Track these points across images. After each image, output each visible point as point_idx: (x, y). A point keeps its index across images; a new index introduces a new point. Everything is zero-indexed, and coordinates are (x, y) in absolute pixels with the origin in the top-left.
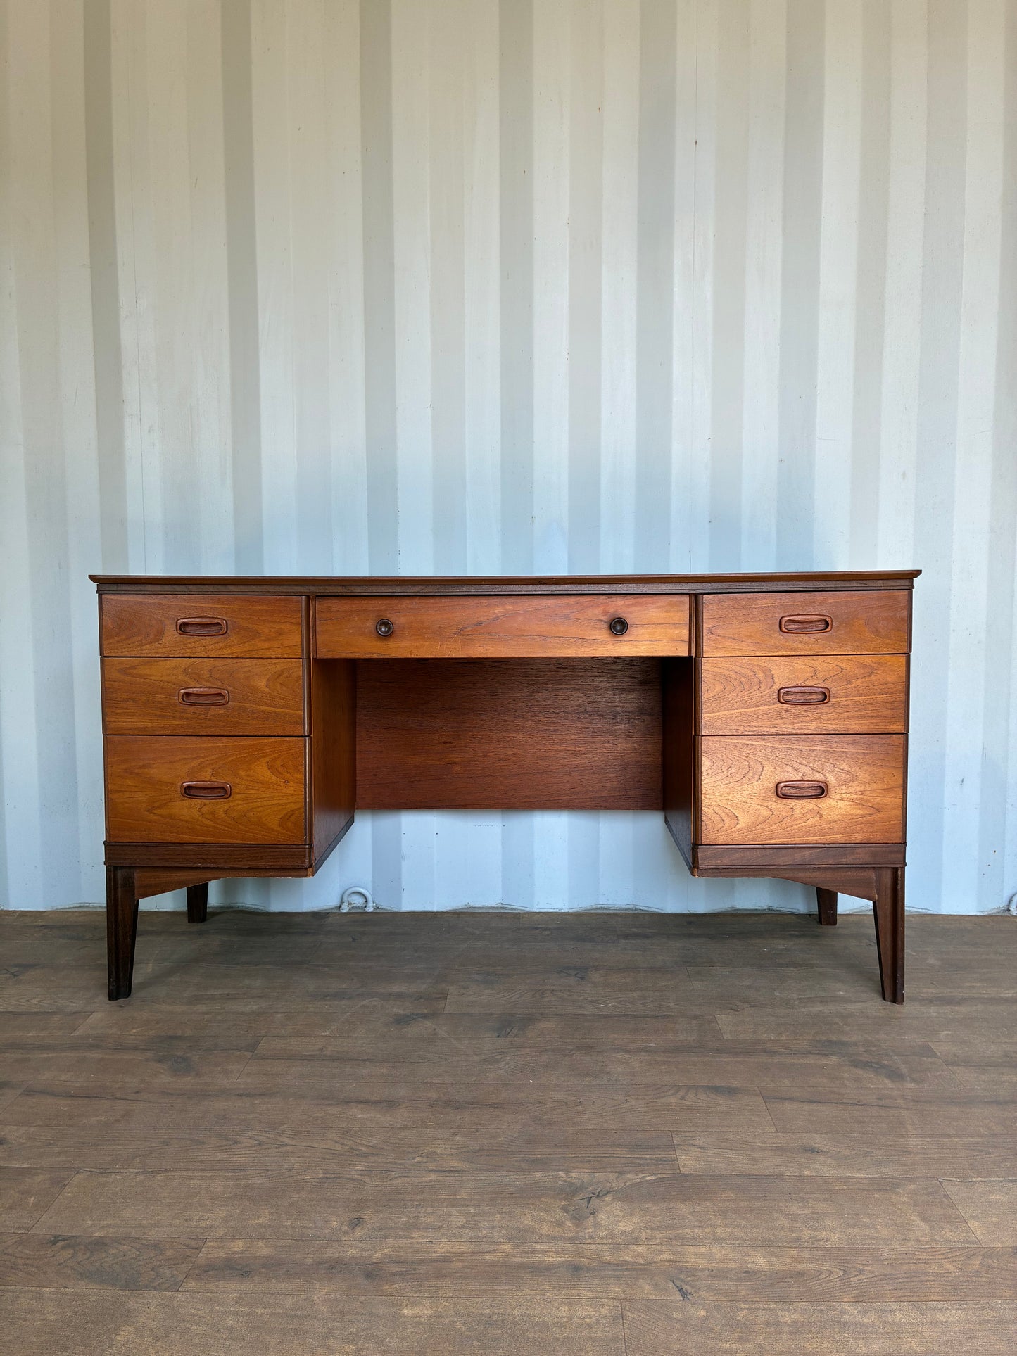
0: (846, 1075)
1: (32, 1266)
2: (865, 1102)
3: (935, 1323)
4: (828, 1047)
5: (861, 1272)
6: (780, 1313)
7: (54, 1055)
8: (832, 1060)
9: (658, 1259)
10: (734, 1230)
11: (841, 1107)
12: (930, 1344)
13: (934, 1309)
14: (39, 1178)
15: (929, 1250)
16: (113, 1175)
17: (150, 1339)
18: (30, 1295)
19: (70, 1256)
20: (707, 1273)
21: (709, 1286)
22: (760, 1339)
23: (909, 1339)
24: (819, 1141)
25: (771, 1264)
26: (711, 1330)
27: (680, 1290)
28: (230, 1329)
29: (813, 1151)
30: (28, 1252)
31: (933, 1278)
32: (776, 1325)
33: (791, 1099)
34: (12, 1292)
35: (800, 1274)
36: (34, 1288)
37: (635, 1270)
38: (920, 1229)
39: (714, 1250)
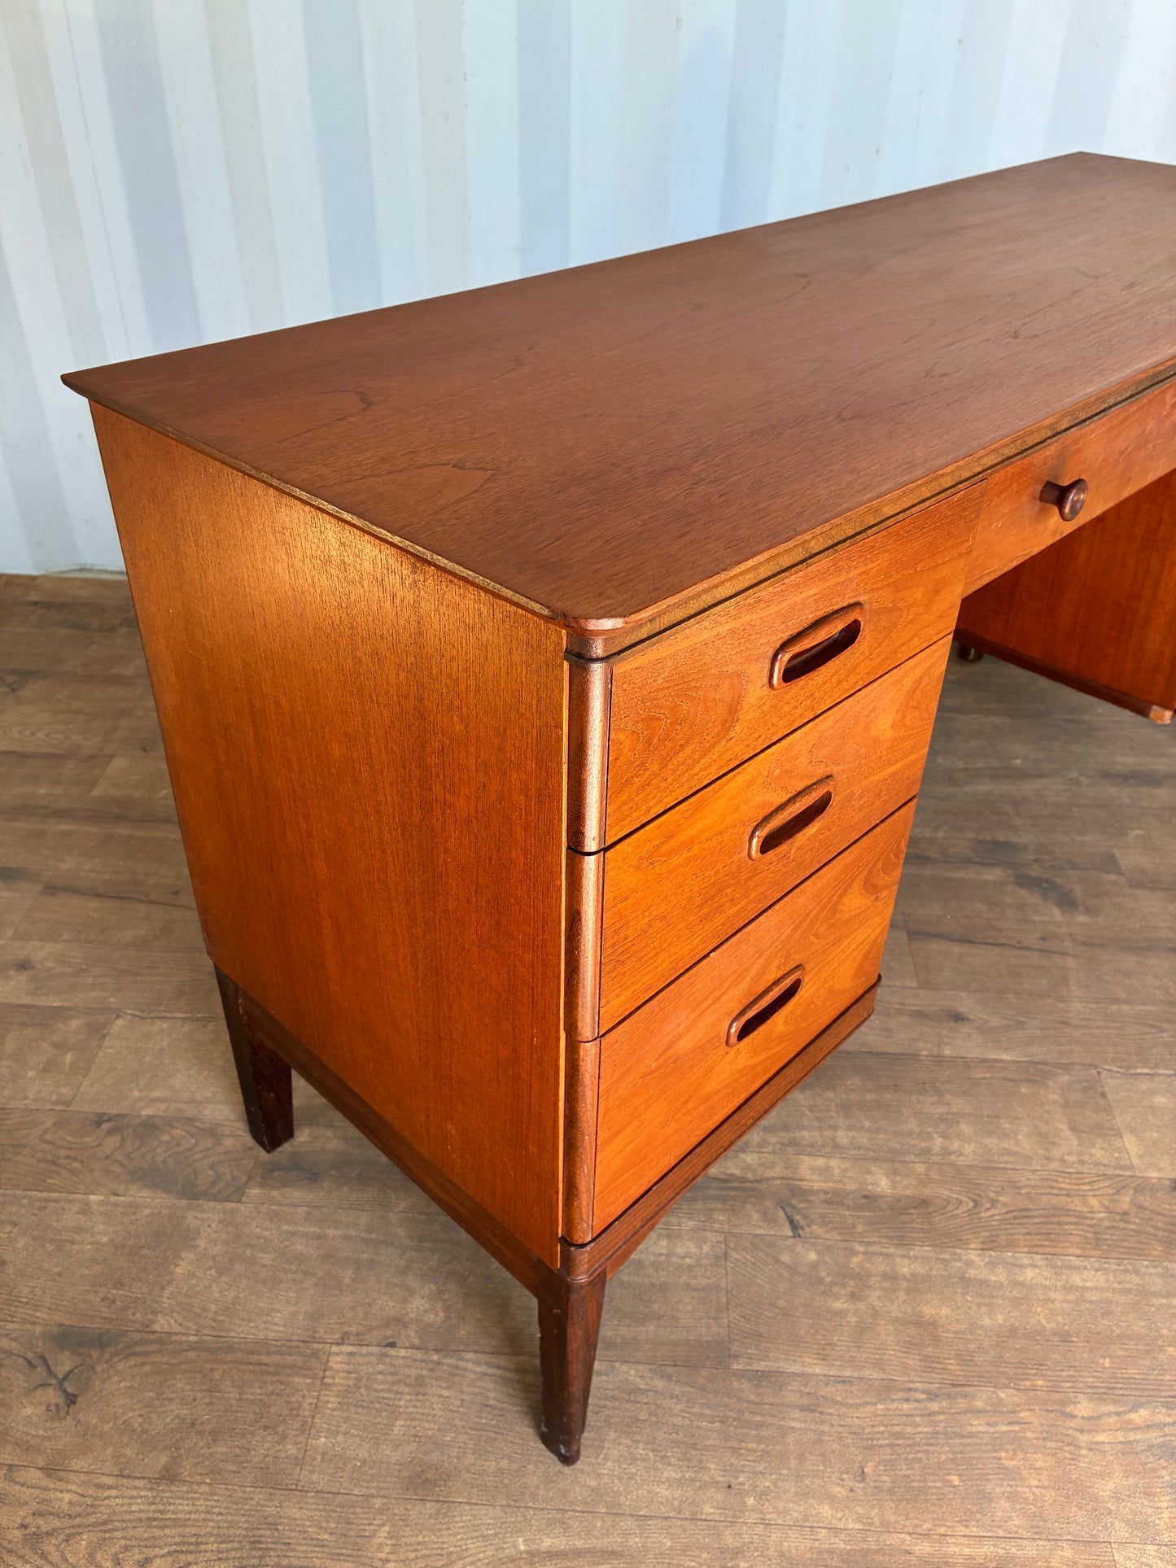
0: (1008, 900)
1: (76, 1159)
2: (1026, 943)
3: (1069, 1288)
4: (994, 852)
5: (994, 1202)
6: (899, 1260)
7: (75, 827)
8: (993, 875)
9: (769, 1174)
10: (856, 1135)
11: (997, 950)
12: (1060, 1319)
13: (1070, 1267)
14: (74, 1024)
15: (1074, 1176)
16: (158, 1022)
17: (213, 1272)
18: (76, 1208)
19: (118, 1144)
20: (822, 1197)
21: (823, 1216)
22: (874, 1297)
23: (1039, 1309)
24: (965, 1003)
25: (893, 1186)
26: (820, 1281)
27: (791, 1221)
28: (300, 1258)
29: (958, 1018)
30: (69, 1138)
31: (1074, 1220)
32: (892, 1277)
33: (940, 936)
34: (56, 1201)
35: (924, 1203)
36: (80, 1196)
37: (743, 1189)
38: (1068, 1143)
39: (833, 1163)
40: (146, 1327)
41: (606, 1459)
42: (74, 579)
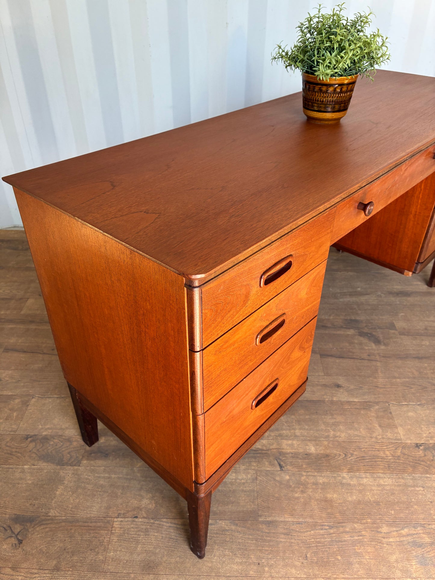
0: (356, 341)
1: (19, 452)
2: (363, 357)
3: (379, 485)
4: (351, 323)
5: (352, 454)
6: (318, 478)
7: (15, 326)
8: (351, 332)
9: (271, 447)
10: (303, 431)
11: (352, 360)
12: (376, 497)
13: (379, 477)
14: (17, 401)
15: (381, 443)
16: (48, 399)
17: (70, 493)
18: (19, 471)
19: (34, 446)
20: (291, 455)
21: (291, 462)
22: (309, 492)
23: (368, 494)
24: (341, 381)
25: (316, 450)
26: (290, 486)
27: (280, 465)
28: (102, 486)
29: (338, 386)
30: (16, 445)
31: (380, 460)
32: (316, 484)
33: (332, 356)
34: (12, 468)
35: (327, 455)
36: (21, 466)
37: (262, 454)
38: (378, 431)
39: (294, 442)
40: (46, 514)
41: (214, 556)
42: (12, 231)
